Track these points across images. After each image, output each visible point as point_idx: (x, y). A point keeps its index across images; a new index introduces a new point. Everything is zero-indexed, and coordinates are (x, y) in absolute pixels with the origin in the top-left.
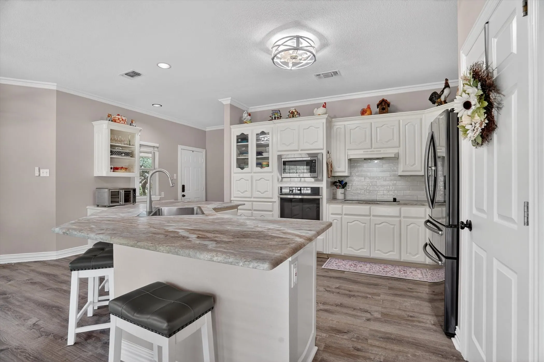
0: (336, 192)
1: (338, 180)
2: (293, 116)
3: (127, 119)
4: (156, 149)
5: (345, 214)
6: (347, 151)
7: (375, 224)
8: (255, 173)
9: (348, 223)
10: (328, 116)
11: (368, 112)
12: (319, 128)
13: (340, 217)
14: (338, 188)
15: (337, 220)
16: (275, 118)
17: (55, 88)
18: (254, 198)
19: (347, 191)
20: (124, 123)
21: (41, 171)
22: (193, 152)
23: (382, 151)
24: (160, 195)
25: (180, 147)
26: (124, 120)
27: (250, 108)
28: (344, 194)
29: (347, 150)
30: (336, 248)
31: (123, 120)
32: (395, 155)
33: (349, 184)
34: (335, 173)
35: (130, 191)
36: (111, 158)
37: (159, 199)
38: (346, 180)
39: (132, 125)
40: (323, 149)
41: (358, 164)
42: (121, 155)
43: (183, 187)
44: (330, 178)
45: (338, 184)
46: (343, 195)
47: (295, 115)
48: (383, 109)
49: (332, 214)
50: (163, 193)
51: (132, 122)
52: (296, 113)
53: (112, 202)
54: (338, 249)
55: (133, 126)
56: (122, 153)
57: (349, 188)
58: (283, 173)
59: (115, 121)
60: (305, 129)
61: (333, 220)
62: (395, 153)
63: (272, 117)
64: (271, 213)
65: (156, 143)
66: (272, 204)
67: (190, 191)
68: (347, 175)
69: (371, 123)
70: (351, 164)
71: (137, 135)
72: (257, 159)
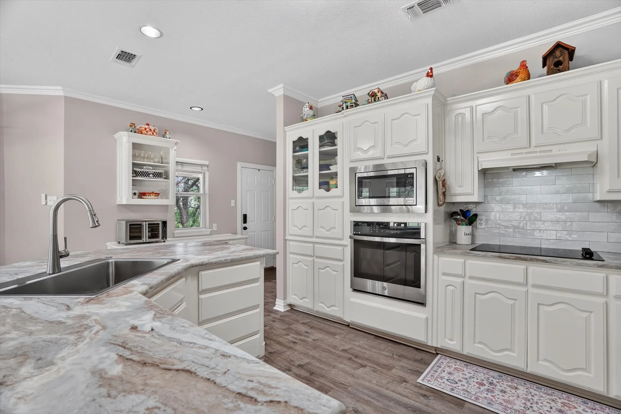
0: (456, 231)
1: (460, 210)
2: (375, 101)
3: (157, 129)
4: (205, 168)
5: (471, 278)
6: (476, 156)
7: (539, 304)
8: (317, 198)
9: (477, 295)
10: (436, 90)
11: (521, 76)
12: (419, 115)
13: (460, 281)
14: (459, 224)
15: (456, 288)
16: (347, 108)
17: (61, 93)
18: (317, 237)
19: (479, 230)
20: (153, 134)
21: (48, 198)
22: (259, 171)
23: (555, 150)
24: (211, 227)
25: (239, 165)
26: (153, 131)
27: (320, 100)
28: (473, 235)
29: (478, 153)
30: (451, 340)
31: (150, 130)
32: (589, 156)
33: (482, 218)
34: (454, 197)
35: (159, 224)
36: (133, 180)
37: (209, 233)
38: (474, 210)
39: (165, 136)
40: (427, 153)
41: (501, 180)
42: (149, 177)
43: (245, 217)
44: (441, 206)
45: (458, 217)
46: (470, 237)
47: (378, 98)
48: (558, 64)
49: (444, 274)
50: (215, 225)
51: (166, 133)
52: (379, 95)
53: (131, 238)
54: (455, 342)
55: (166, 138)
56: (149, 174)
57: (481, 224)
58: (359, 198)
59: (141, 133)
60: (394, 120)
61: (447, 286)
62: (589, 153)
63: (342, 107)
64: (341, 263)
65: (205, 160)
66: (342, 248)
67: (255, 221)
68: (476, 200)
69: (529, 96)
70: (486, 181)
71: (172, 150)
72: (321, 176)
